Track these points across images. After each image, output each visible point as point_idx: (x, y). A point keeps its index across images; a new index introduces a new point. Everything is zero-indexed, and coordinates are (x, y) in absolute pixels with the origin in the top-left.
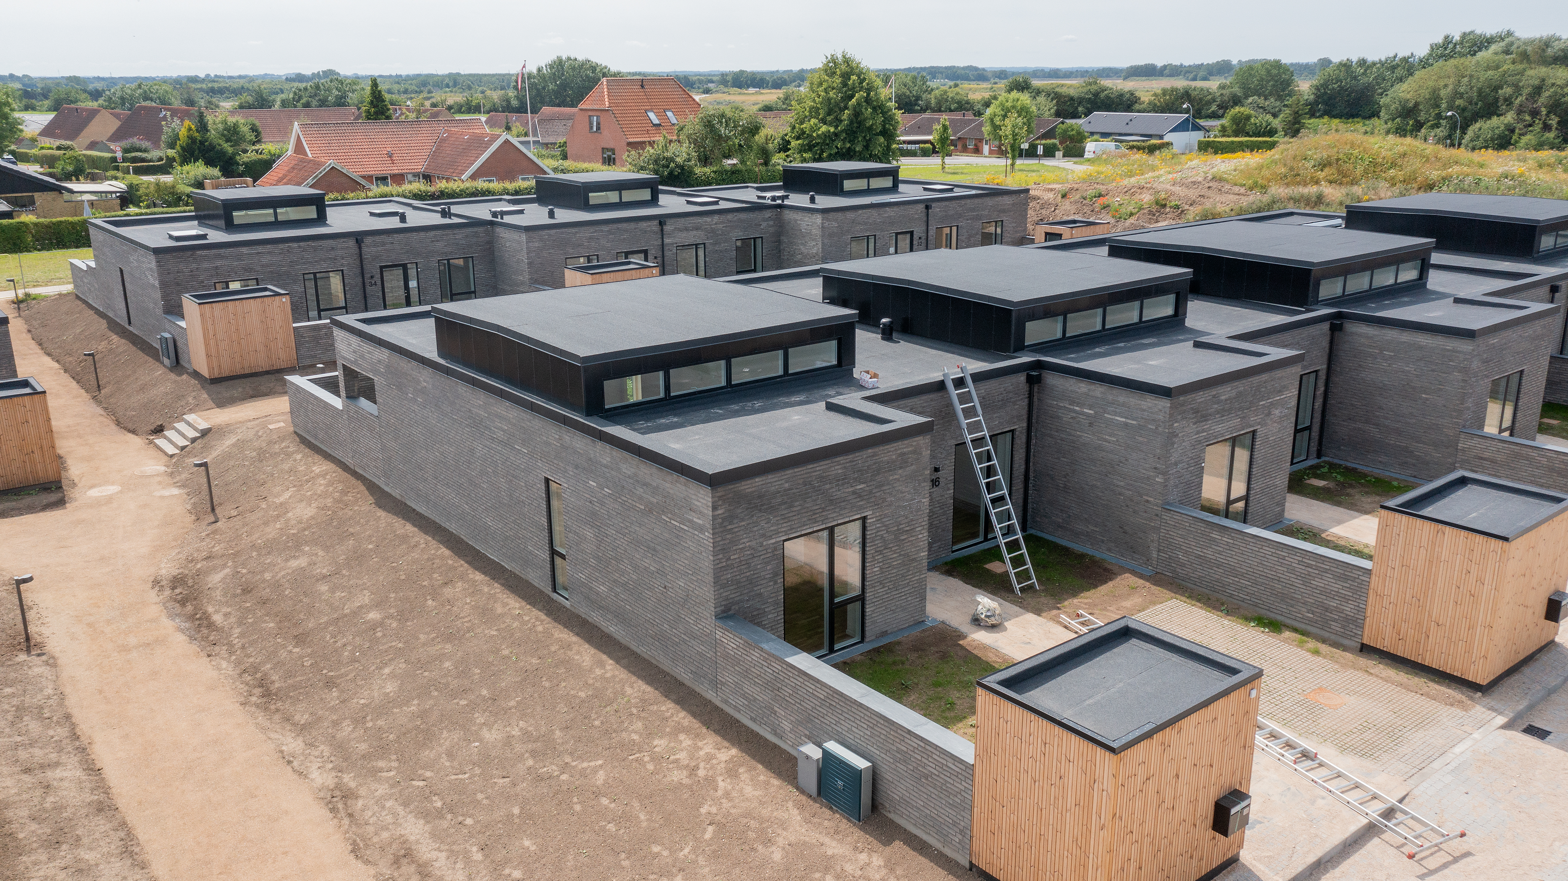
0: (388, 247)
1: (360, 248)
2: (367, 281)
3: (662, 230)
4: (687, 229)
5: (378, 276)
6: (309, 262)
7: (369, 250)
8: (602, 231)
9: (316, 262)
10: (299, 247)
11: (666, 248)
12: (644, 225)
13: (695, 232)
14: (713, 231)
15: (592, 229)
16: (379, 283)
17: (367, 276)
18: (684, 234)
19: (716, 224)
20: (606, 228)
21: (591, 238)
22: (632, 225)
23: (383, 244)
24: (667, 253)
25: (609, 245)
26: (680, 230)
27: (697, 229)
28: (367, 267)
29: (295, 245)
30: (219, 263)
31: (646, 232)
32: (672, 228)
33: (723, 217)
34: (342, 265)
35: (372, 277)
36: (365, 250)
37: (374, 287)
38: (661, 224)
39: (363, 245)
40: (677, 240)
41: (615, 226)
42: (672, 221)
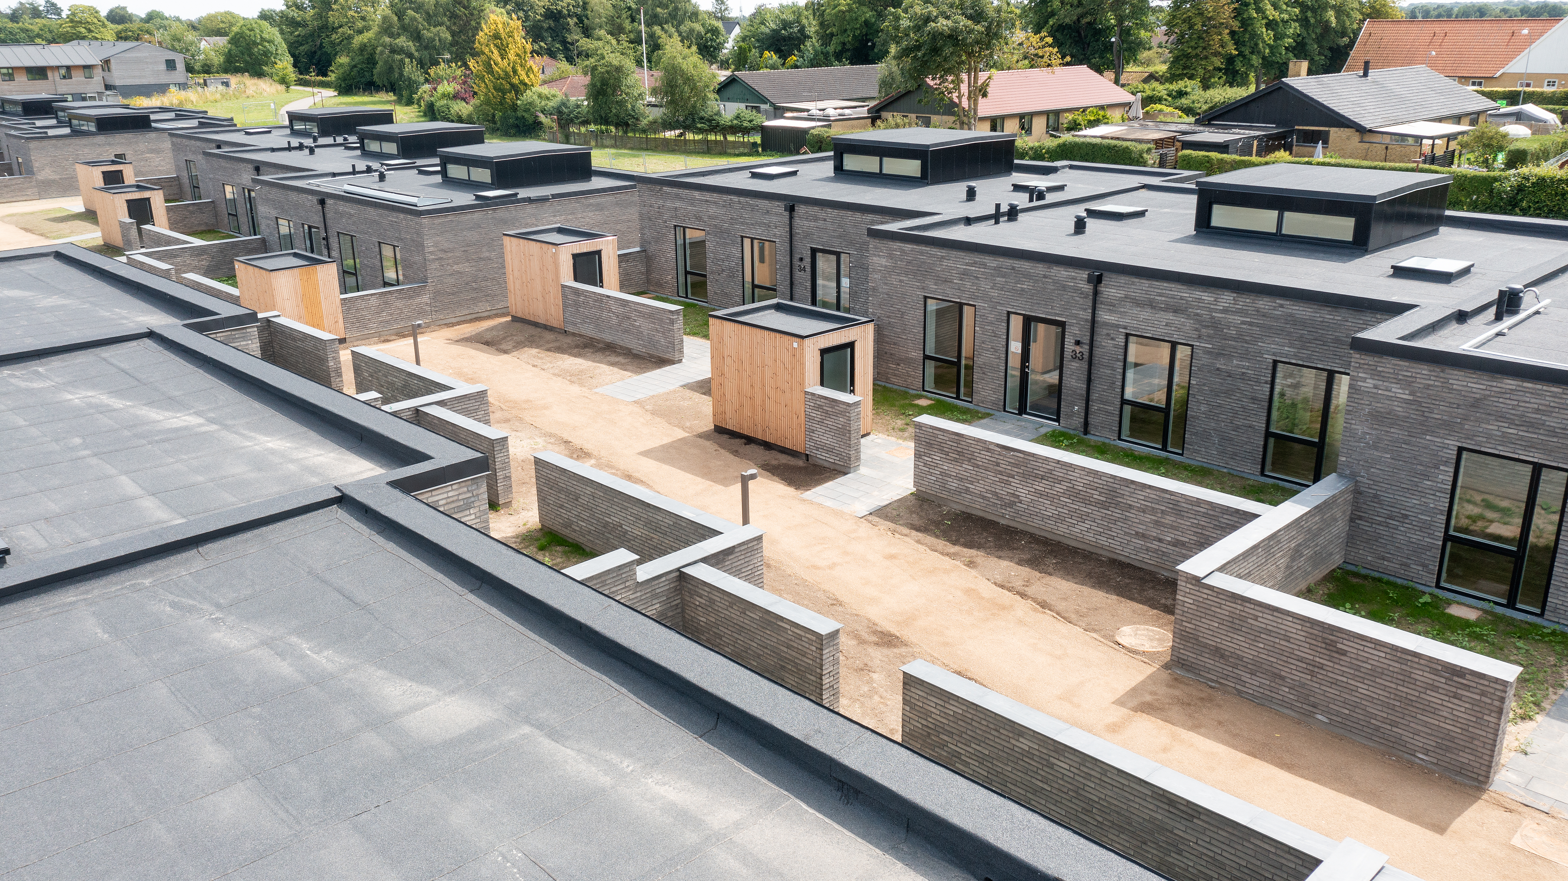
0: (820, 223)
1: (791, 218)
2: (796, 263)
3: (1096, 293)
4: (1151, 305)
5: (808, 260)
6: (747, 224)
7: (802, 224)
8: (985, 266)
9: (752, 224)
10: (740, 202)
11: (1101, 332)
12: (1062, 273)
13: (1170, 316)
14: (1215, 325)
15: (969, 258)
16: (808, 269)
17: (797, 256)
18: (1145, 314)
19: (1225, 311)
20: (992, 262)
21: (965, 274)
22: (1040, 269)
23: (816, 219)
24: (1101, 340)
25: (994, 293)
26: (1137, 303)
27: (1176, 311)
28: (797, 243)
29: (735, 199)
30: (678, 204)
31: (1064, 288)
32: (1120, 294)
33: (1245, 301)
34: (775, 235)
35: (801, 259)
36: (797, 221)
37: (802, 273)
38: (1096, 281)
39: (795, 214)
40: (1125, 321)
41: (1009, 262)
42: (1123, 279)
